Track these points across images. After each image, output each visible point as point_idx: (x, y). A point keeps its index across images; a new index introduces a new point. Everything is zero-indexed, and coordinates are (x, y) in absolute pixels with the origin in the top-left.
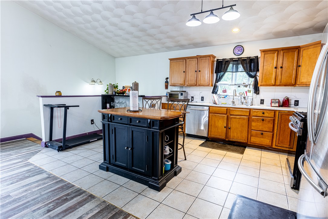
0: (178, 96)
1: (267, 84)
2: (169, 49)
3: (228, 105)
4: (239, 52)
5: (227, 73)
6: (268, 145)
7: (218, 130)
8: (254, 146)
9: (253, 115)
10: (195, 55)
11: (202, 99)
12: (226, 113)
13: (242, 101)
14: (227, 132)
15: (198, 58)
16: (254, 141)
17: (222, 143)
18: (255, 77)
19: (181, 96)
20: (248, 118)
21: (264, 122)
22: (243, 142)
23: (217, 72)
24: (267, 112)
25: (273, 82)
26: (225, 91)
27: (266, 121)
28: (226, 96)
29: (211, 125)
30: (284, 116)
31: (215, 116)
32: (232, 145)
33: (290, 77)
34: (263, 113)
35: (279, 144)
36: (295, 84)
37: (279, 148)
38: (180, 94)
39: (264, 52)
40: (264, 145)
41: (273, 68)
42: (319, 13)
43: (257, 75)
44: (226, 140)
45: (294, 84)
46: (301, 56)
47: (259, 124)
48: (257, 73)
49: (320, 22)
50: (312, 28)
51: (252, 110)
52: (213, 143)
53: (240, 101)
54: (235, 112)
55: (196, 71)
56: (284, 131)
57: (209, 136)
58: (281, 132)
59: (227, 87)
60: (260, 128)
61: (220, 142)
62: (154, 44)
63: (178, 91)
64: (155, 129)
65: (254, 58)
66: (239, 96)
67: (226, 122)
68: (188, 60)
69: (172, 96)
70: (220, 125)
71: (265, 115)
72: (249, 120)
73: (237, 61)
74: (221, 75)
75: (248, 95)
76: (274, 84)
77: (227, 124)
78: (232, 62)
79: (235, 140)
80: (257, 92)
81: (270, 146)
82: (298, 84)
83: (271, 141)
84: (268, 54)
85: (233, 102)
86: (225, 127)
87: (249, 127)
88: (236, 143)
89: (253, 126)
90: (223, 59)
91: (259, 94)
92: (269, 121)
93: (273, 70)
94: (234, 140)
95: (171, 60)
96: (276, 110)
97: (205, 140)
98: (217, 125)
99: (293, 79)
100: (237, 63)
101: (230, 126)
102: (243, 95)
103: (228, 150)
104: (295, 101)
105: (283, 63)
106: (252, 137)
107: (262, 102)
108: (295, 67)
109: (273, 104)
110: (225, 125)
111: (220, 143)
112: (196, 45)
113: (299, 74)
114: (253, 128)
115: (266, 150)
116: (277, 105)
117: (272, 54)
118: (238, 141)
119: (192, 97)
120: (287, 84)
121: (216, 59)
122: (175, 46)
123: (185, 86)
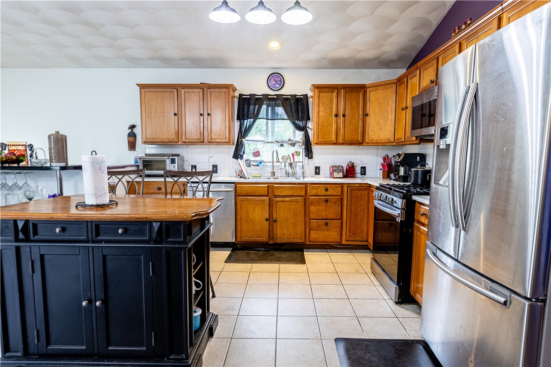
0: (165, 165)
1: (325, 141)
2: (135, 62)
3: (263, 179)
4: (277, 86)
5: (258, 122)
6: (336, 241)
7: (253, 226)
8: (314, 246)
9: (311, 194)
10: (197, 82)
12: (266, 194)
13: (286, 171)
14: (271, 228)
15: (204, 88)
16: (315, 238)
17: (264, 249)
18: (303, 129)
19: (173, 165)
20: (303, 200)
21: (329, 203)
22: (298, 241)
23: (241, 117)
24: (332, 188)
25: (333, 138)
26: (257, 154)
27: (331, 202)
28: (261, 163)
29: (241, 219)
30: (355, 191)
31: (248, 200)
32: (281, 251)
33: (356, 132)
34: (327, 190)
35: (350, 237)
36: (363, 143)
37: (351, 243)
38: (168, 161)
39: (319, 88)
40: (331, 242)
41: (332, 116)
42: (389, 40)
43: (307, 126)
44: (270, 243)
45: (361, 142)
46: (368, 100)
47: (320, 207)
48: (308, 123)
49: (387, 53)
50: (377, 60)
51: (308, 185)
52: (247, 252)
53: (284, 171)
54: (282, 190)
55: (201, 115)
56: (356, 215)
57: (238, 240)
58: (353, 218)
59: (260, 147)
60: (323, 215)
61: (259, 249)
62: (98, 47)
63: (164, 155)
64: (174, 243)
65: (302, 97)
66: (281, 163)
67: (268, 211)
68: (183, 91)
69: (148, 165)
70: (257, 217)
71: (328, 193)
72: (305, 204)
73: (276, 101)
74: (248, 125)
75: (295, 161)
76: (335, 142)
77: (270, 213)
78: (266, 101)
79: (285, 242)
80: (310, 155)
81: (338, 243)
82: (366, 141)
83: (340, 233)
84: (324, 92)
85: (273, 174)
86: (267, 220)
87: (306, 215)
88: (286, 246)
89: (312, 213)
90: (250, 95)
91: (312, 158)
92: (335, 202)
93: (332, 118)
94: (283, 241)
95: (142, 87)
96: (344, 184)
97: (231, 249)
98: (251, 217)
99: (360, 135)
100: (275, 104)
101: (275, 216)
102: (289, 161)
103: (279, 260)
104: (362, 168)
105: (345, 108)
106: (311, 232)
107: (317, 171)
108: (361, 117)
109: (335, 175)
110: (267, 216)
111: (259, 251)
112: (197, 62)
113: (367, 127)
114: (312, 216)
115: (332, 250)
116: (341, 175)
117: (330, 93)
118: (291, 242)
119: (192, 166)
120: (352, 142)
121: (237, 94)
122: (151, 59)
123: (179, 143)
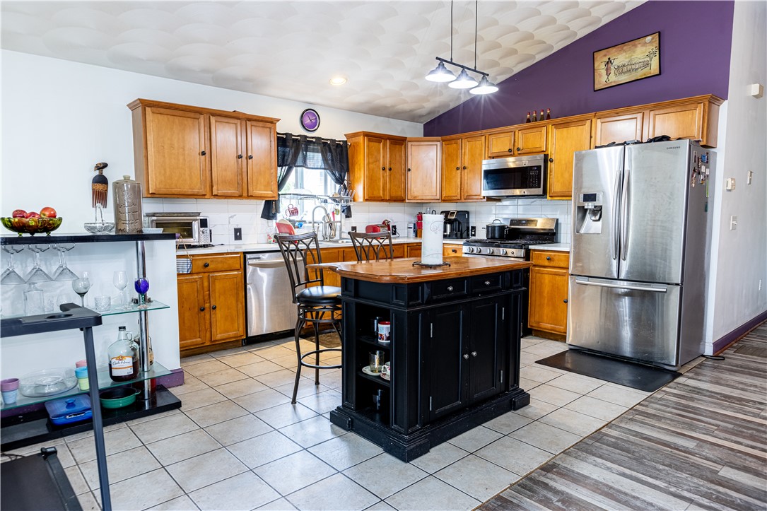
1: (374, 198)
5: (294, 170)
11: (238, 234)
15: (243, 119)
18: (342, 181)
19: (203, 230)
25: (382, 194)
26: (294, 212)
33: (400, 187)
38: (196, 225)
39: (368, 136)
41: (379, 169)
43: (345, 178)
45: (404, 198)
46: (409, 154)
55: (240, 157)
68: (213, 119)
74: (282, 174)
76: (383, 198)
78: (304, 144)
82: (409, 198)
84: (373, 141)
90: (286, 134)
91: (350, 217)
93: (380, 172)
99: (403, 191)
105: (390, 161)
108: (404, 172)
117: (377, 143)
123: (206, 197)
